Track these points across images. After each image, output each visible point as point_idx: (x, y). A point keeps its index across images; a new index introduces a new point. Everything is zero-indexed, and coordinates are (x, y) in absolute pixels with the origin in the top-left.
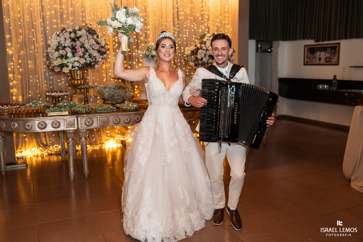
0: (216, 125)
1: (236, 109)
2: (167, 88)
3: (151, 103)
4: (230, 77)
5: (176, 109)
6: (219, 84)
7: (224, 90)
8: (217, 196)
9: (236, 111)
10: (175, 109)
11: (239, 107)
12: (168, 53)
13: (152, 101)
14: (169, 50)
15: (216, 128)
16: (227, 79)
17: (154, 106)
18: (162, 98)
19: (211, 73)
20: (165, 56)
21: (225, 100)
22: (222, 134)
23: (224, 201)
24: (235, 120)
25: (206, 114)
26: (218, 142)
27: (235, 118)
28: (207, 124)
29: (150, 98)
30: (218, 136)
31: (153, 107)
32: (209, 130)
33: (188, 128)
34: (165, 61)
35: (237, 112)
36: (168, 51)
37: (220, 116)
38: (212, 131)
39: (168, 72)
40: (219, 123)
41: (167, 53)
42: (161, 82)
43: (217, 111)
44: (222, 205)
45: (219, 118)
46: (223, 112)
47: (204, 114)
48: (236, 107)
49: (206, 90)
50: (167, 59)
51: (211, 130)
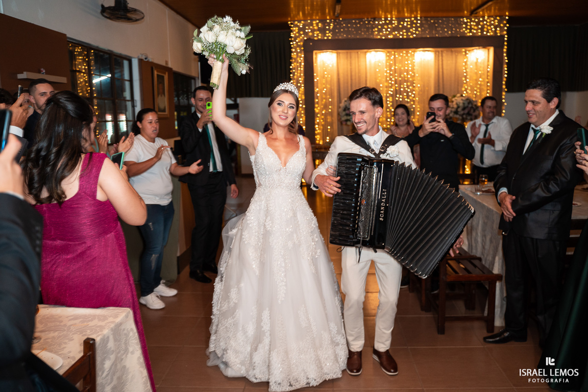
0: (354, 221)
1: (384, 199)
2: (283, 162)
3: (260, 185)
4: (380, 151)
5: (297, 193)
6: (362, 161)
7: (367, 169)
8: (353, 331)
9: (383, 202)
10: (295, 193)
11: (388, 195)
12: (285, 115)
13: (260, 181)
14: (288, 111)
15: (354, 226)
16: (375, 154)
17: (265, 188)
18: (275, 176)
19: (354, 143)
20: (281, 118)
21: (369, 184)
22: (361, 235)
23: (362, 340)
24: (382, 215)
25: (341, 205)
26: (357, 247)
27: (382, 212)
28: (341, 218)
29: (258, 177)
30: (356, 238)
31: (262, 190)
32: (344, 228)
33: (313, 222)
34: (278, 125)
35: (386, 203)
36: (286, 112)
37: (360, 208)
38: (348, 230)
39: (284, 140)
40: (359, 218)
41: (283, 114)
42: (274, 153)
43: (357, 201)
44: (359, 346)
45: (360, 210)
46: (364, 202)
47: (338, 203)
48: (384, 196)
49: (343, 169)
50: (282, 123)
51: (348, 228)
